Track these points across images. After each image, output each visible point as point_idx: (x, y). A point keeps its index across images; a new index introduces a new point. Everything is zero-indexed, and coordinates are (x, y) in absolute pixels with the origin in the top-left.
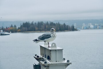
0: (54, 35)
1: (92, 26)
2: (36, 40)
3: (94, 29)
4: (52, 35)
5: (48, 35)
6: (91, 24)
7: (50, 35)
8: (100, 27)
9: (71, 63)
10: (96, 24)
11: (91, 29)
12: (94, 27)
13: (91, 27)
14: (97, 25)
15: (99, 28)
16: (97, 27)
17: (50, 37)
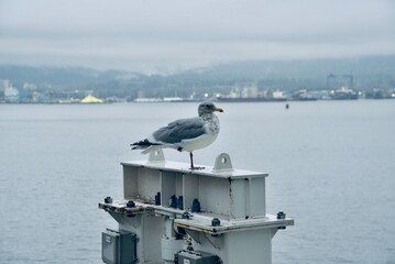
0: (214, 126)
1: (11, 92)
2: (145, 144)
3: (21, 103)
4: (207, 125)
5: (192, 127)
6: (6, 82)
7: (201, 127)
8: (42, 96)
9: (291, 223)
10: (26, 86)
11: (8, 102)
12: (21, 96)
13: (7, 93)
14: (32, 86)
15: (40, 102)
16: (30, 97)
17: (203, 132)
